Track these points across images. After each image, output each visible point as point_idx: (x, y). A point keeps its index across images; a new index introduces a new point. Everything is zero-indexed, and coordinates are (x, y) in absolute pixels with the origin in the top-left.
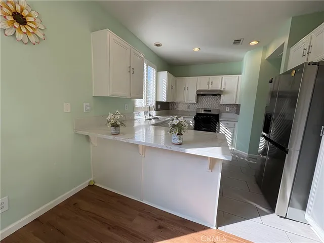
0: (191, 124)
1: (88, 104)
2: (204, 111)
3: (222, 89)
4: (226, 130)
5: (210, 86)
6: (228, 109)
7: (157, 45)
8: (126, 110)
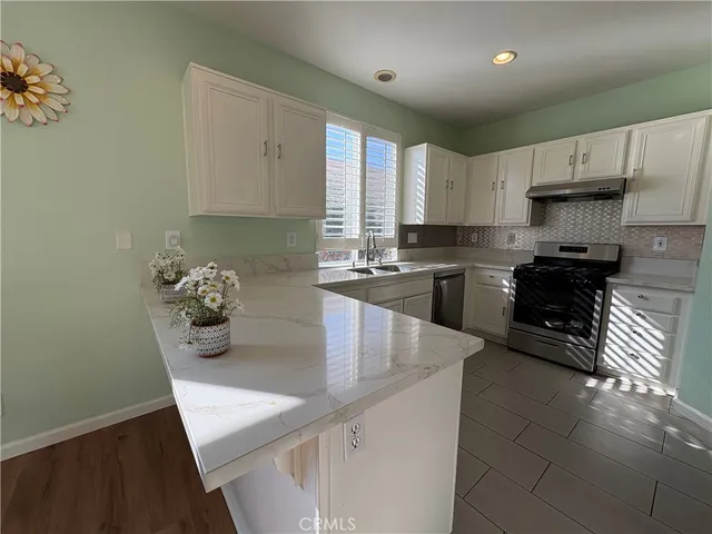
0: (506, 290)
1: (178, 233)
2: (562, 249)
3: (630, 174)
4: (638, 319)
5: (580, 167)
6: (659, 244)
7: (385, 78)
8: (289, 245)
